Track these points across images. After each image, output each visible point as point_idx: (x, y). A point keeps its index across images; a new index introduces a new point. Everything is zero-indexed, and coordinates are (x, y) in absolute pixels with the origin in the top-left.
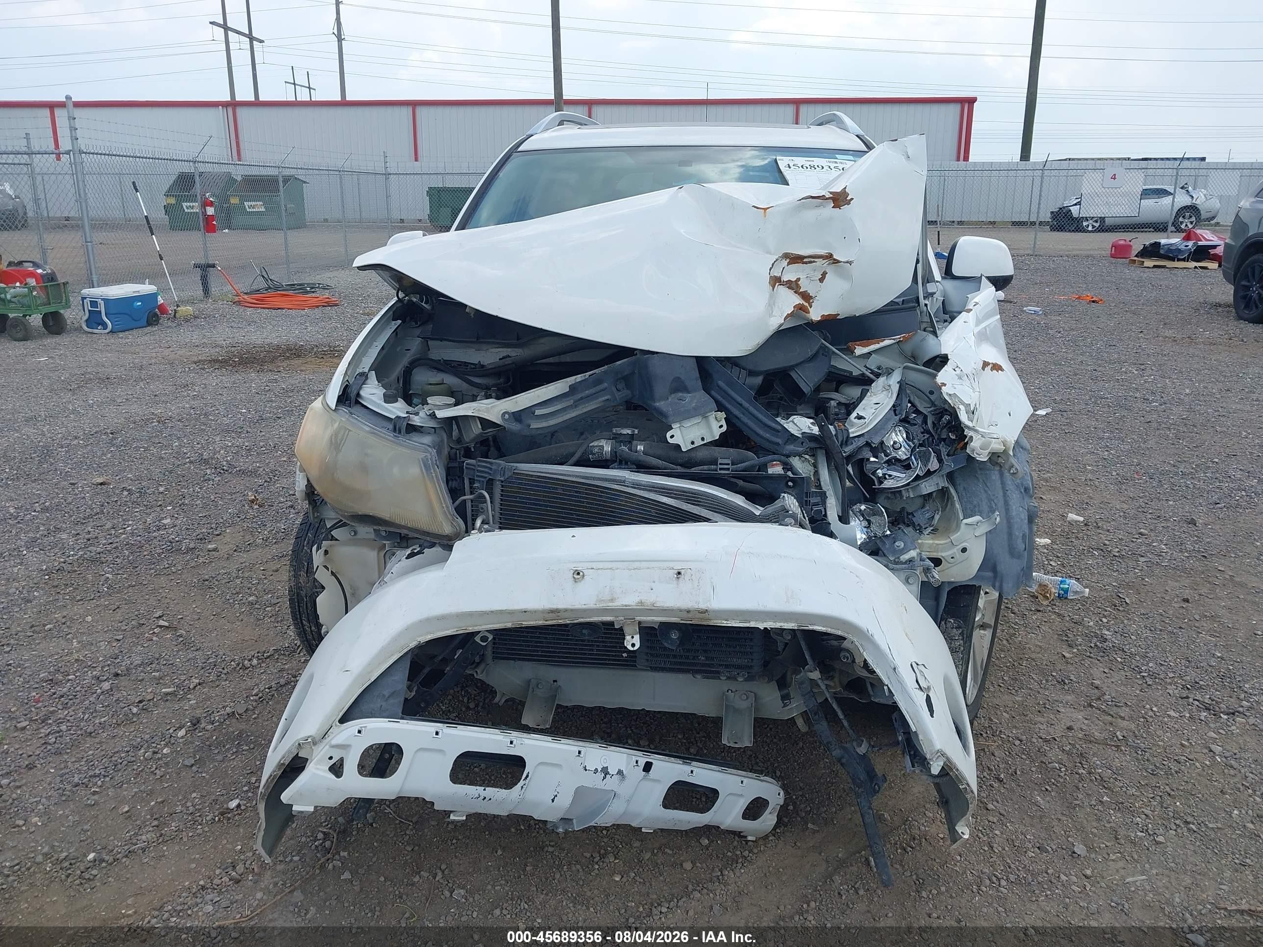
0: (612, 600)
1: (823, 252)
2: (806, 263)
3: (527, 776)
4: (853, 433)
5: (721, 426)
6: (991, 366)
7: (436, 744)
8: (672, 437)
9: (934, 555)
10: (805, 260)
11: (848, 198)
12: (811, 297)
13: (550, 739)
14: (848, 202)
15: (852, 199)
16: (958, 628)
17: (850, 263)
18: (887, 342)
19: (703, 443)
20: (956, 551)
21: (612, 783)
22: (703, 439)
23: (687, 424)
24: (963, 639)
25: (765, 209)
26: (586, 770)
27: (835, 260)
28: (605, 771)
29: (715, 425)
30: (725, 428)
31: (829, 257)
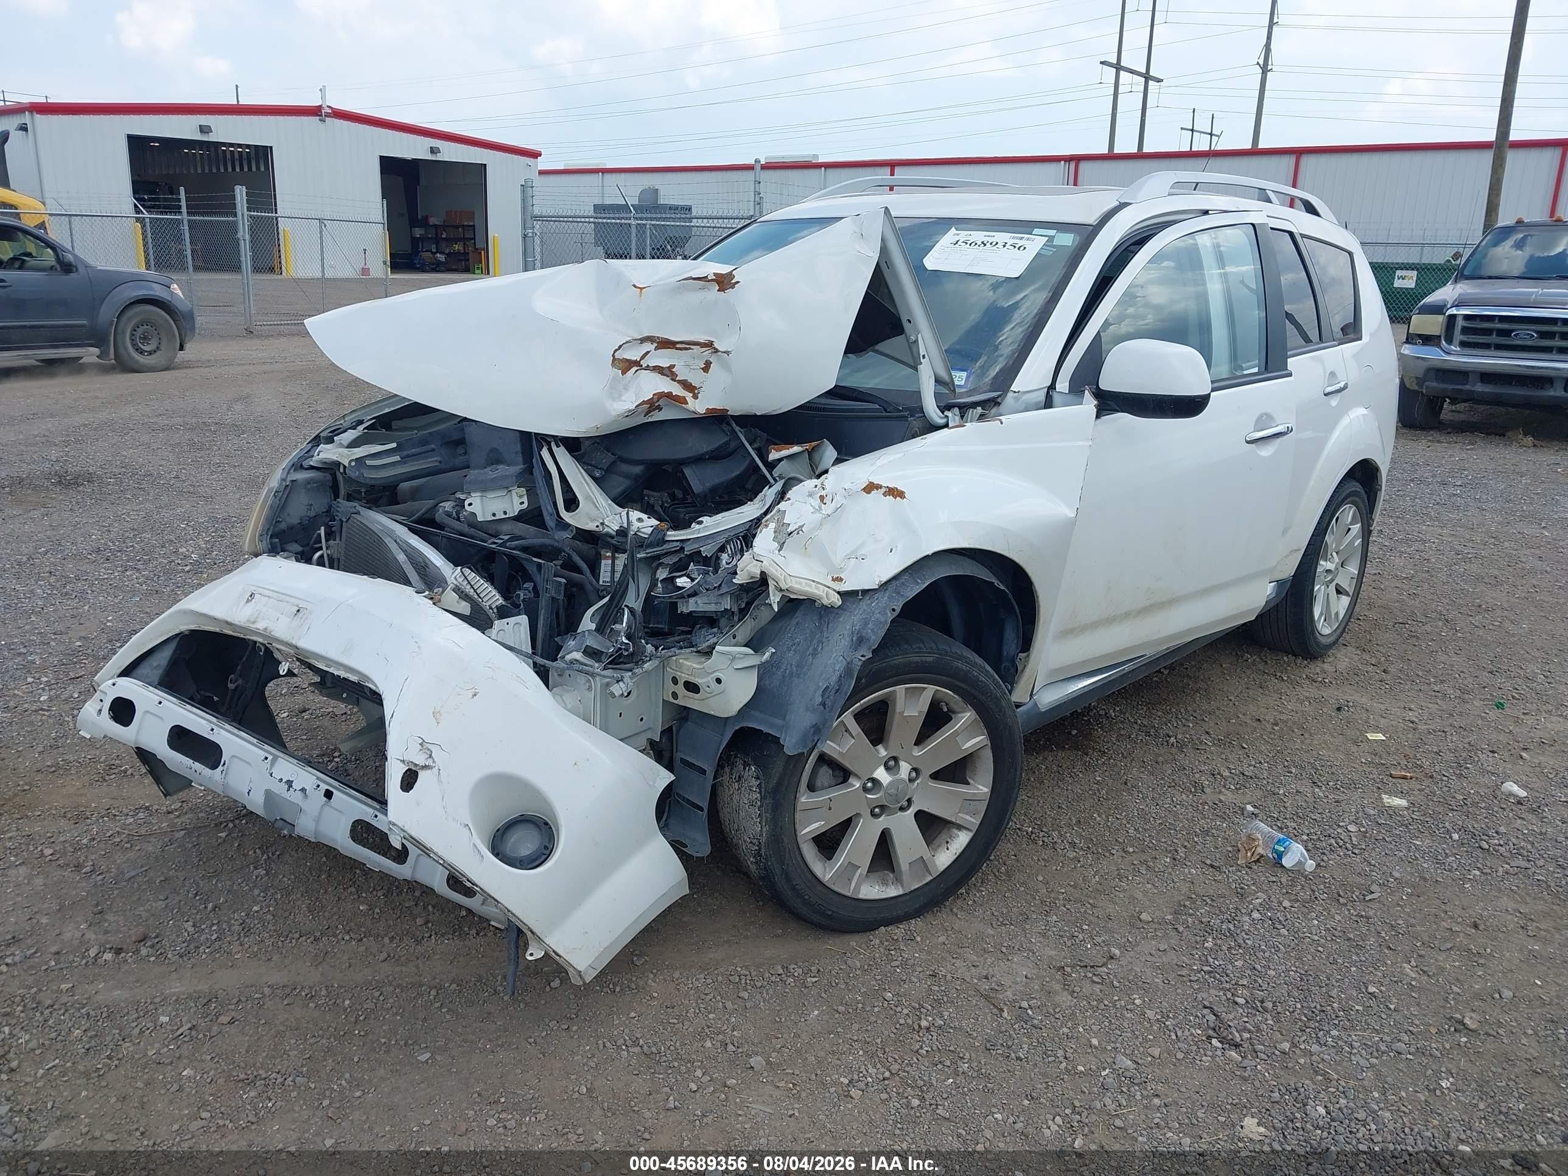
0: (253, 623)
1: (702, 339)
2: (681, 349)
3: (224, 764)
4: (670, 536)
5: (522, 503)
6: (883, 490)
7: (157, 710)
8: (470, 504)
9: (692, 679)
10: (678, 346)
11: (733, 281)
12: (695, 388)
13: (255, 741)
14: (733, 286)
15: (738, 282)
16: (757, 778)
17: (727, 353)
18: (796, 449)
19: (504, 516)
20: (710, 680)
21: (295, 797)
22: (505, 513)
23: (491, 495)
24: (760, 793)
25: (641, 289)
26: (271, 775)
27: (715, 348)
28: (290, 783)
29: (516, 501)
30: (525, 506)
31: (709, 345)
